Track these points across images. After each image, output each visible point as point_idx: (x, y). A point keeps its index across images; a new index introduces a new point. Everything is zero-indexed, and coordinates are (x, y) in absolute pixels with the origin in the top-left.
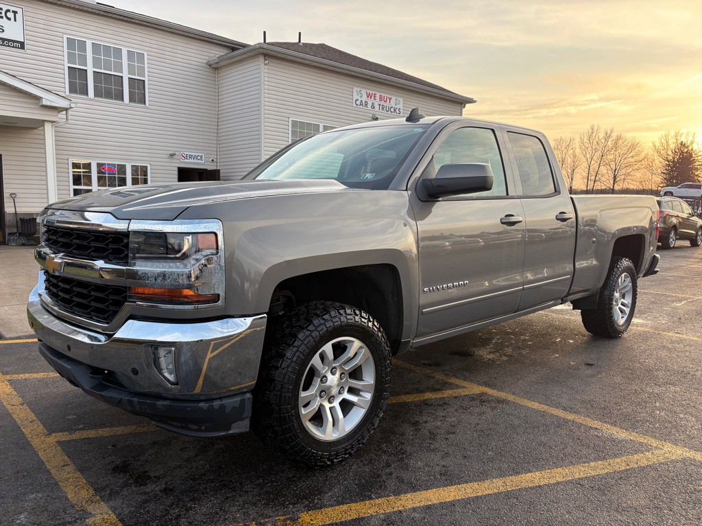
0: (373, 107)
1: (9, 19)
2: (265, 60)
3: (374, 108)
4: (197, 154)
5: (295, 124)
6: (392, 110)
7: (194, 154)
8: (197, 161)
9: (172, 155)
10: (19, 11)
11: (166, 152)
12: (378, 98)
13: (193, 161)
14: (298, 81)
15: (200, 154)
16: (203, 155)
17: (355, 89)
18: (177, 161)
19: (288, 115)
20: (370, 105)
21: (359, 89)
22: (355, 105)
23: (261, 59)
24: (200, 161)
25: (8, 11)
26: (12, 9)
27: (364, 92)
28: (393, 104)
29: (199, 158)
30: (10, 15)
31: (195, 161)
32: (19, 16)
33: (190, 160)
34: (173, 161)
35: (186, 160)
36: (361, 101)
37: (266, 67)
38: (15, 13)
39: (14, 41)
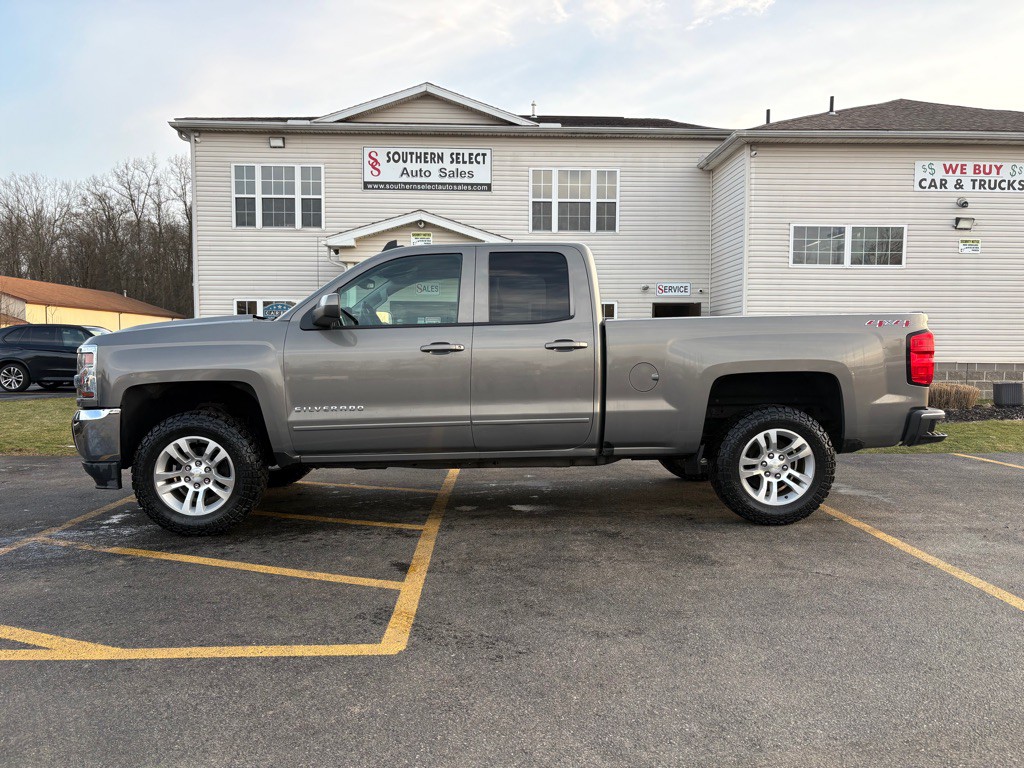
0: (959, 185)
1: (478, 163)
2: (752, 150)
3: (961, 187)
4: (680, 285)
5: (799, 231)
6: (1004, 185)
7: (675, 285)
8: (680, 294)
9: (646, 288)
10: (488, 152)
11: (639, 286)
12: (970, 170)
13: (674, 294)
14: (807, 171)
15: (684, 285)
16: (688, 285)
17: (919, 164)
18: (652, 295)
19: (788, 221)
20: (951, 184)
21: (927, 163)
22: (917, 188)
23: (747, 151)
24: (683, 294)
25: (478, 155)
26: (481, 152)
27: (938, 166)
28: (1005, 174)
29: (682, 289)
30: (480, 158)
31: (677, 294)
32: (487, 158)
33: (670, 294)
34: (648, 295)
35: (664, 294)
36: (933, 180)
37: (753, 159)
38: (484, 155)
39: (481, 185)
